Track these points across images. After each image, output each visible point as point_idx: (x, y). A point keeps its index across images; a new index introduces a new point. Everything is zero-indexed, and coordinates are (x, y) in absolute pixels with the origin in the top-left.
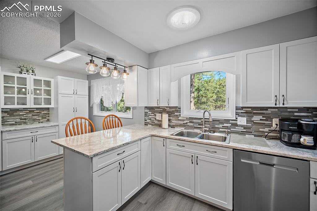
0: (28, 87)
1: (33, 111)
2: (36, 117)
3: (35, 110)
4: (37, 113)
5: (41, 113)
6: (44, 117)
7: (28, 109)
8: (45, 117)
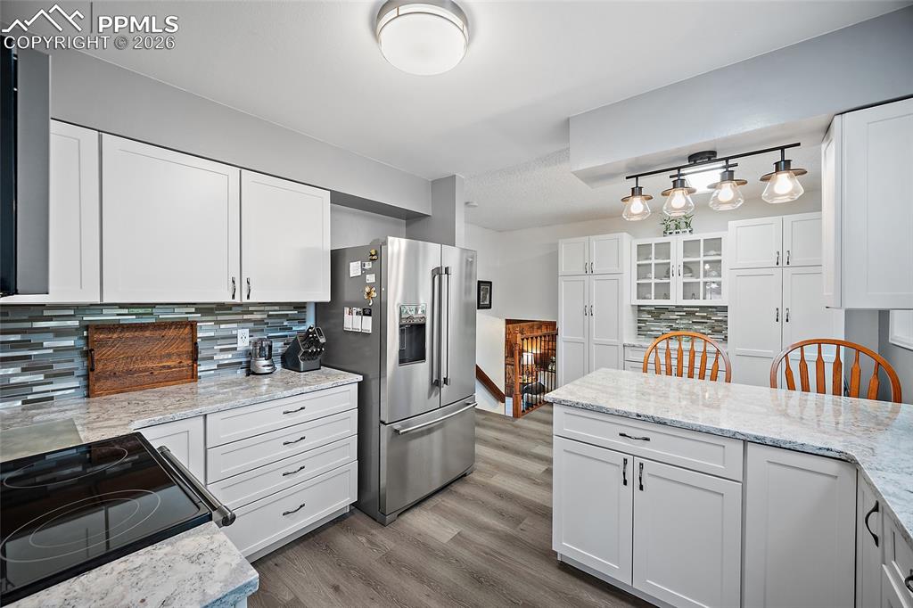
0: (672, 261)
1: (693, 313)
2: (699, 327)
3: (697, 312)
4: (703, 317)
5: (710, 319)
6: (716, 328)
7: (685, 309)
8: (720, 328)
